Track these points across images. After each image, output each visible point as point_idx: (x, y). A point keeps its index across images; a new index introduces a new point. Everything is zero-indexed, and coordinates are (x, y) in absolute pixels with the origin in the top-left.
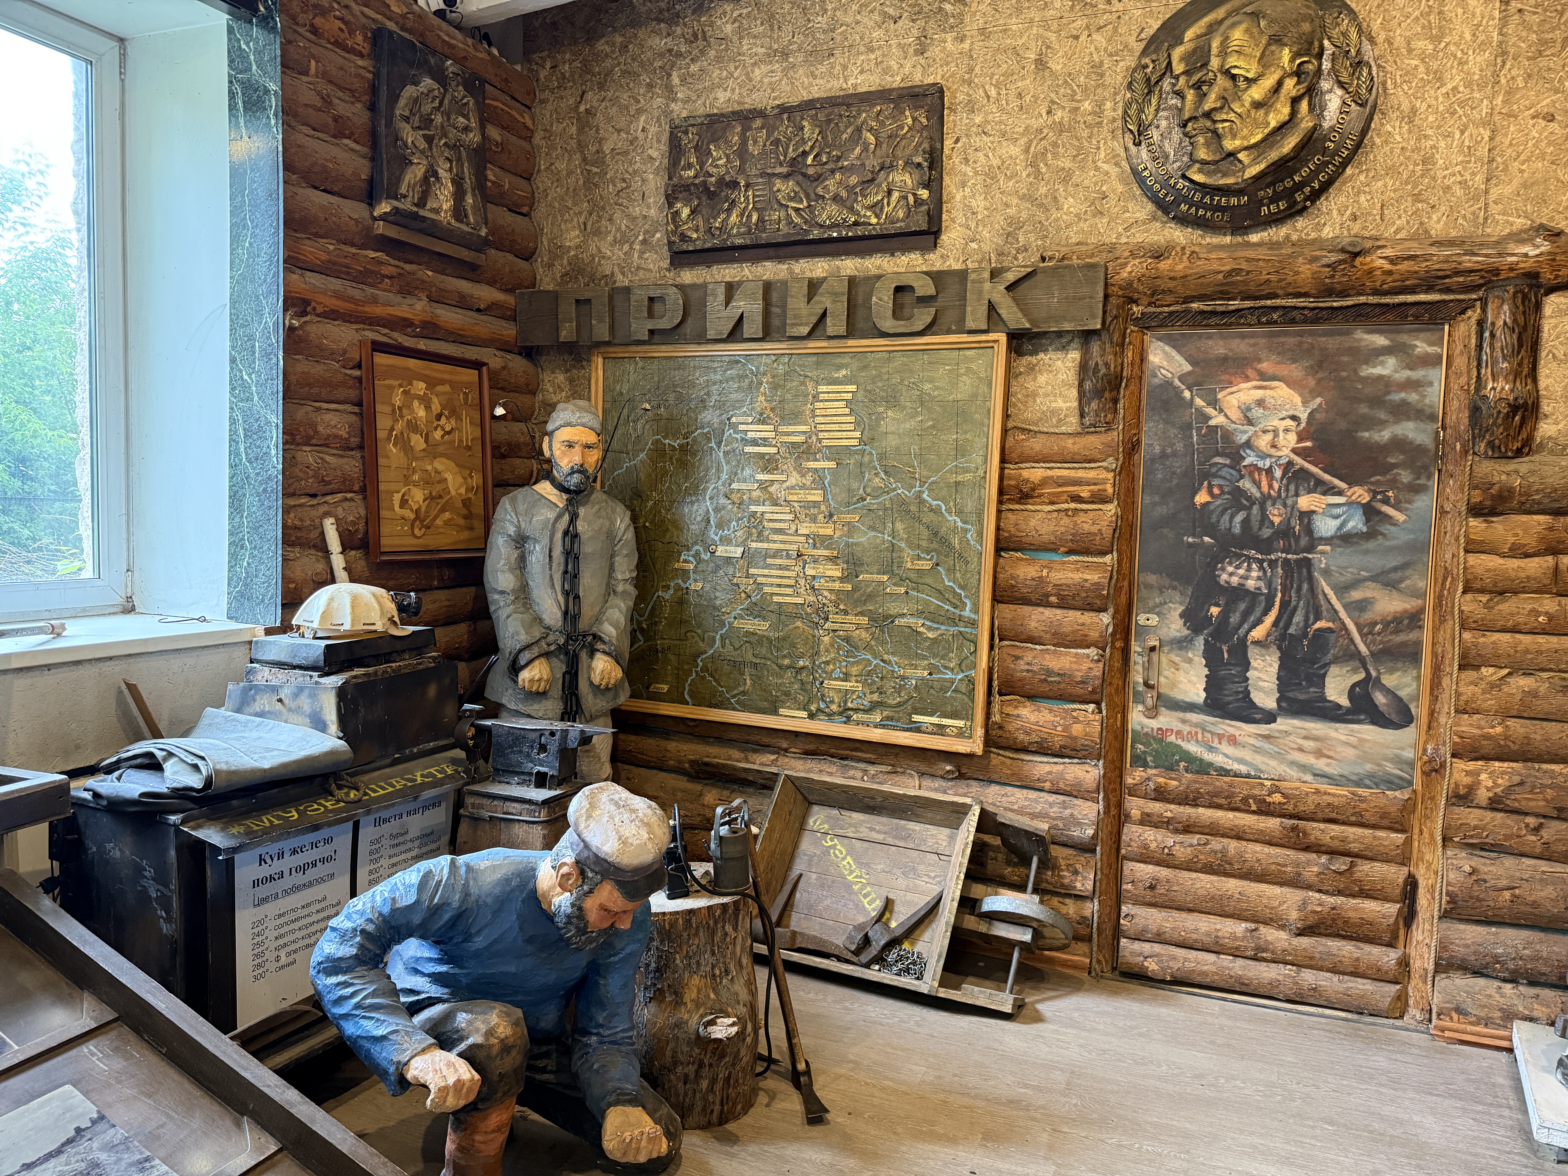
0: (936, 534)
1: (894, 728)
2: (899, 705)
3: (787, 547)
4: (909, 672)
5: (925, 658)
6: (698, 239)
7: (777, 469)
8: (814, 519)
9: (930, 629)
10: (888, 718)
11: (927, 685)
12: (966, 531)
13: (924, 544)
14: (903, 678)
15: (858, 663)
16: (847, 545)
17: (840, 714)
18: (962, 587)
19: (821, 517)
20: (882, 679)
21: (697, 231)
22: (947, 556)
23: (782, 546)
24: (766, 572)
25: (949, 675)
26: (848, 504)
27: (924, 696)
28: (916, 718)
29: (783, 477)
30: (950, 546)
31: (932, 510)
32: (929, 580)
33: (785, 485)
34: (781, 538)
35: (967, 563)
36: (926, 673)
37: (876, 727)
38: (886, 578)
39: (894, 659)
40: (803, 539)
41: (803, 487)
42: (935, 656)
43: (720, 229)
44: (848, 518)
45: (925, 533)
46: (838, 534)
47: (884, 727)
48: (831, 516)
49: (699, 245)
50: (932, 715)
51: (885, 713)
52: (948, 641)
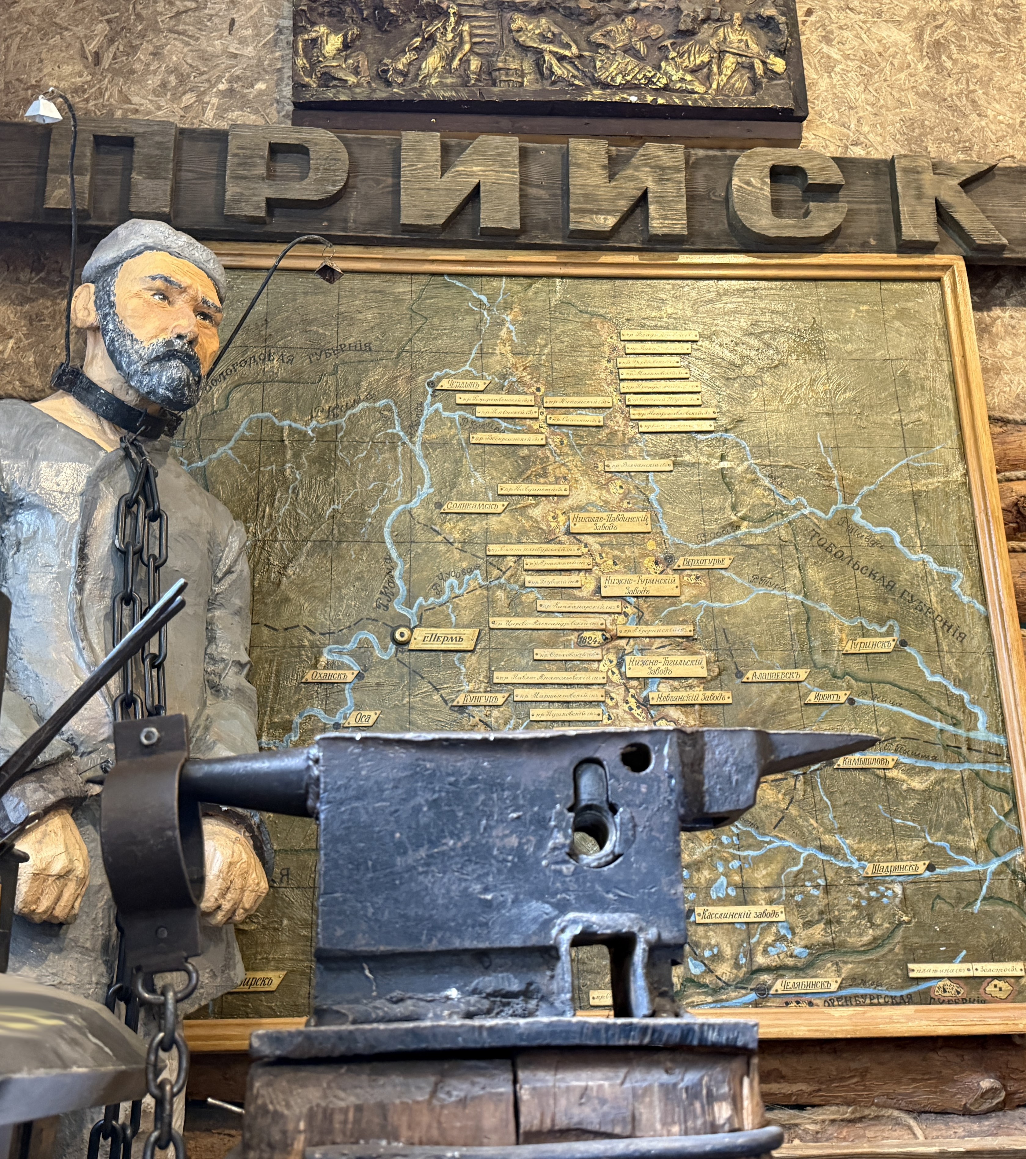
0: (890, 587)
1: (873, 1001)
2: (876, 943)
3: (579, 622)
4: (886, 866)
5: (909, 834)
6: (358, 85)
7: (545, 475)
8: (634, 567)
9: (911, 771)
10: (853, 980)
11: (926, 893)
12: (949, 578)
13: (871, 606)
14: (872, 882)
15: (767, 859)
16: (710, 613)
17: (741, 984)
18: (959, 683)
19: (648, 562)
20: (827, 889)
21: (356, 72)
22: (920, 625)
23: (568, 622)
24: (535, 677)
25: (970, 867)
26: (705, 537)
27: (926, 917)
28: (918, 970)
29: (561, 489)
30: (924, 609)
31: (874, 544)
32: (892, 675)
33: (566, 504)
34: (564, 605)
35: (962, 637)
36: (922, 866)
37: (830, 1003)
38: (802, 674)
39: (847, 843)
40: (614, 606)
41: (606, 506)
42: (933, 827)
43: (404, 74)
44: (708, 561)
45: (870, 585)
46: (689, 592)
47: (847, 1001)
48: (669, 560)
49: (361, 94)
50: (950, 959)
51: (846, 969)
52: (954, 794)
